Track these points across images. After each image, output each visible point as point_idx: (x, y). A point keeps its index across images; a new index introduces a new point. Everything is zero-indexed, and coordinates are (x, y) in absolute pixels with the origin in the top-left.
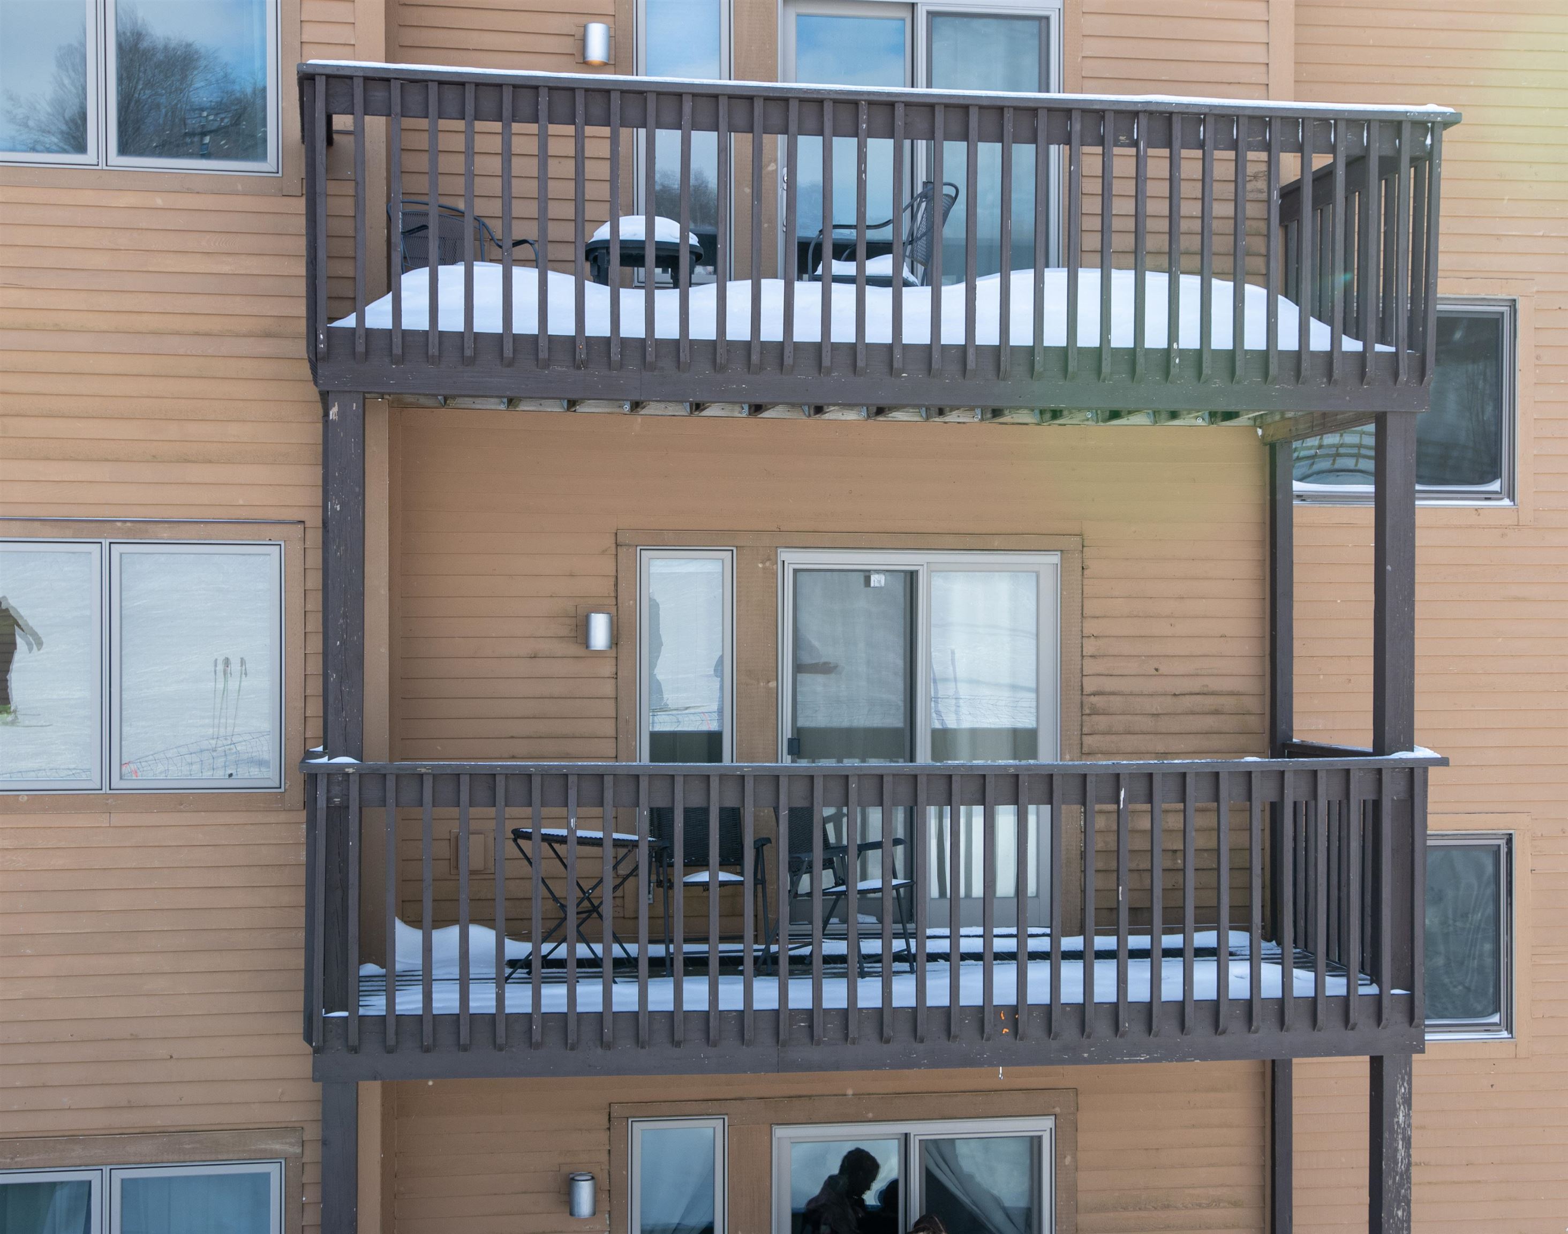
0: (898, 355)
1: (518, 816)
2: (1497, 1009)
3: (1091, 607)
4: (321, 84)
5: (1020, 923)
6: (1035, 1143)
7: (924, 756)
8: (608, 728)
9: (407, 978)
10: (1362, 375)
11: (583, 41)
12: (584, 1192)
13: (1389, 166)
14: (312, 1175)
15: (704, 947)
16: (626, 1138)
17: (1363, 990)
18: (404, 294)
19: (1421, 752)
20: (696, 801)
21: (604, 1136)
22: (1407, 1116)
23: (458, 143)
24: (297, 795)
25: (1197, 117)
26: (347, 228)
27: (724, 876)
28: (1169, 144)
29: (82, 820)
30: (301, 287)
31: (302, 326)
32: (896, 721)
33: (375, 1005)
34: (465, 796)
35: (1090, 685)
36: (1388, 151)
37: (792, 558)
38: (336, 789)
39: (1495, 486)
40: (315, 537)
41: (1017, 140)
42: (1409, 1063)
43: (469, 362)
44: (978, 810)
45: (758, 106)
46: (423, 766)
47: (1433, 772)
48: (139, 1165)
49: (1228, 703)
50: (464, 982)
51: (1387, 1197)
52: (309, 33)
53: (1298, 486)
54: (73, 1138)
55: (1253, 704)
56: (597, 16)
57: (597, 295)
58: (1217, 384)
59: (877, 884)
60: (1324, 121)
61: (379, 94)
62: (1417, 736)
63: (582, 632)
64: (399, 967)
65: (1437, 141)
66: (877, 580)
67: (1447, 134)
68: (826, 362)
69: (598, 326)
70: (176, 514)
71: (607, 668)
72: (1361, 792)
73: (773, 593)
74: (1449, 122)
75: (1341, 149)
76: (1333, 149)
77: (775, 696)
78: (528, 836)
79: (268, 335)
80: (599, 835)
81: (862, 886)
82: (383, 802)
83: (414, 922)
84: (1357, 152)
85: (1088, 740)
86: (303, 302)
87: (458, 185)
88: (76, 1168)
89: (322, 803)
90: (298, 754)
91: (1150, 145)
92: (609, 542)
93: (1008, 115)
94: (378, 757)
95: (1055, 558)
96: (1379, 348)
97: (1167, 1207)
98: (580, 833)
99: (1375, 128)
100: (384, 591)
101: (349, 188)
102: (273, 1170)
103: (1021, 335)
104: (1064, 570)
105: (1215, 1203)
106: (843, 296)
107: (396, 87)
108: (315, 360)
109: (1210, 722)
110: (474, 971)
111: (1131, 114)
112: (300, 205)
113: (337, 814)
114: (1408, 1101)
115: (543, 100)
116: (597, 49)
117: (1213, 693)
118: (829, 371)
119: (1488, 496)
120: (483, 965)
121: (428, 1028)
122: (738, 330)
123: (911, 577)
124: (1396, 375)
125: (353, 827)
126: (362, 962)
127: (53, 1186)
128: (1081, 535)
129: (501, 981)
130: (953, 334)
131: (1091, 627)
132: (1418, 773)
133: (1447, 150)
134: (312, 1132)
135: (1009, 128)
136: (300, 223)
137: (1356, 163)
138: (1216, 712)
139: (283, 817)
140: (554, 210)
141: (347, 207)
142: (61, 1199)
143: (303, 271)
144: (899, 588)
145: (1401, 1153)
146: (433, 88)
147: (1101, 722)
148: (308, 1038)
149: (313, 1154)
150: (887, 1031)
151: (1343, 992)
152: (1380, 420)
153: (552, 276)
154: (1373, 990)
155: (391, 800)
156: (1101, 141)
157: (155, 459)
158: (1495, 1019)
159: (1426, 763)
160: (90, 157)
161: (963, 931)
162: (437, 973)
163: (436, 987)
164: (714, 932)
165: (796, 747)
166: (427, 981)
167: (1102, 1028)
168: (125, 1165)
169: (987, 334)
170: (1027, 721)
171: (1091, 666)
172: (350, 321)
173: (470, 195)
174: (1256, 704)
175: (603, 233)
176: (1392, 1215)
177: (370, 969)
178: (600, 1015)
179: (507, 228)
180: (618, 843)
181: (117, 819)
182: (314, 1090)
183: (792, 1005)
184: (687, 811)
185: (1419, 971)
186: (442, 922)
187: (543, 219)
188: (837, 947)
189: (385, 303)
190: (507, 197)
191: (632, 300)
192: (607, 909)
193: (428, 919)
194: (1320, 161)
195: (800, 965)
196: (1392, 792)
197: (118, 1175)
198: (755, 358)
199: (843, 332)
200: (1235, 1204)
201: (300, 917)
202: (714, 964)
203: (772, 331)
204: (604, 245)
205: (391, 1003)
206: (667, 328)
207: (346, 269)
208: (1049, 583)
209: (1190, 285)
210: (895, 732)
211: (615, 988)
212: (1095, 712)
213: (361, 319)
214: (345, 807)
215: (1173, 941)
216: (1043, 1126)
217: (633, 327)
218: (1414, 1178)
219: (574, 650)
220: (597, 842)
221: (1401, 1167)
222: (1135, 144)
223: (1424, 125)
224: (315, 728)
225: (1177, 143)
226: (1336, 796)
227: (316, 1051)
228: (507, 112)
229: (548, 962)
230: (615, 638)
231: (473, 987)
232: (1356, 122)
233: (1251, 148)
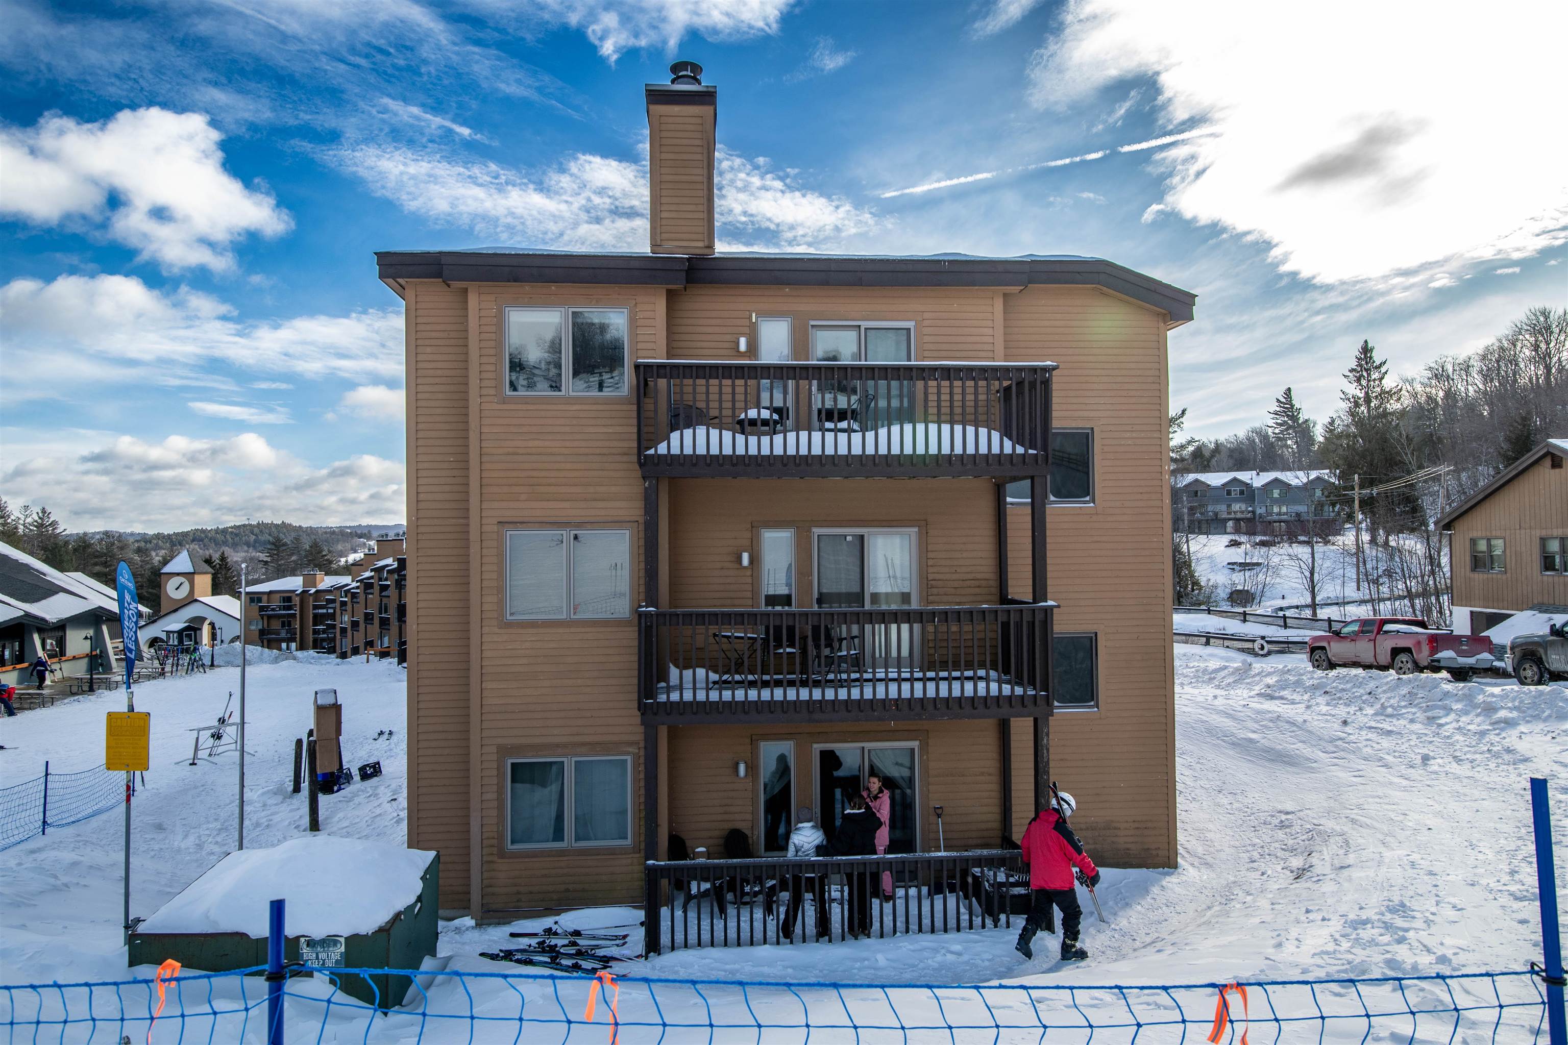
0: (850, 459)
1: (713, 629)
2: (1093, 700)
3: (930, 548)
4: (642, 369)
5: (899, 668)
6: (913, 750)
7: (868, 606)
8: (749, 595)
9: (674, 688)
10: (1024, 462)
11: (738, 343)
12: (742, 768)
13: (1033, 385)
14: (642, 760)
15: (781, 677)
16: (757, 748)
17: (1029, 693)
18: (671, 440)
19: (1050, 603)
20: (778, 623)
21: (750, 747)
22: (1048, 740)
23: (690, 389)
24: (636, 621)
25: (959, 369)
26: (652, 415)
27: (788, 650)
28: (949, 379)
29: (561, 630)
30: (635, 436)
31: (636, 451)
32: (856, 589)
33: (663, 698)
34: (694, 622)
35: (931, 577)
36: (1032, 379)
37: (817, 531)
38: (648, 620)
39: (1088, 498)
40: (642, 527)
41: (892, 379)
42: (1048, 720)
43: (695, 465)
44: (883, 626)
45: (798, 370)
46: (679, 610)
47: (1055, 610)
48: (581, 756)
49: (984, 583)
50: (694, 689)
51: (1041, 771)
52: (640, 346)
53: (1009, 499)
54: (557, 746)
55: (992, 583)
56: (743, 335)
57: (740, 438)
58: (969, 466)
59: (844, 653)
60: (1007, 369)
61: (662, 371)
62: (1049, 596)
63: (739, 559)
64: (671, 684)
65: (1050, 375)
66: (849, 538)
67: (1054, 373)
68: (824, 462)
69: (740, 451)
70: (592, 519)
71: (749, 573)
72: (1027, 617)
73: (810, 543)
74: (1054, 368)
75: (1014, 379)
76: (1011, 379)
77: (811, 583)
78: (717, 636)
79: (625, 454)
80: (742, 635)
81: (839, 654)
82: (665, 625)
83: (677, 666)
84: (1020, 380)
85: (930, 598)
86: (636, 442)
87: (690, 397)
88: (559, 756)
89: (643, 625)
90: (636, 606)
91: (942, 379)
92: (749, 526)
93: (889, 371)
94: (665, 607)
95: (916, 529)
96: (1030, 451)
97: (963, 775)
98: (736, 634)
99: (1027, 371)
100: (667, 546)
101: (652, 401)
102: (629, 758)
103: (895, 450)
104: (920, 532)
105: (982, 774)
106: (830, 436)
107: (668, 369)
108: (641, 465)
109: (977, 590)
110: (697, 685)
111: (934, 369)
112: (635, 407)
113: (649, 628)
114: (1048, 735)
115: (720, 371)
116: (743, 347)
117: (978, 580)
118: (824, 465)
119: (1085, 502)
120: (701, 684)
121: (681, 706)
122: (791, 451)
123: (862, 537)
124: (1037, 463)
125: (654, 633)
126: (658, 682)
127: (551, 763)
128: (926, 520)
129: (708, 689)
130: (870, 450)
131: (930, 555)
132: (1049, 611)
133: (1054, 379)
134: (642, 745)
135: (889, 376)
136: (635, 414)
137: (1020, 384)
138: (979, 587)
139: (630, 629)
140: (724, 405)
141: (652, 407)
142: (554, 768)
143: (636, 431)
144: (858, 543)
145: (1045, 755)
146: (681, 369)
147: (935, 591)
148: (639, 710)
149: (642, 753)
150: (850, 708)
151: (1022, 693)
152: (1032, 478)
153: (724, 432)
154: (1033, 693)
155: (668, 623)
156: (924, 379)
157: (585, 500)
158: (1092, 703)
159: (1052, 607)
160: (563, 393)
161: (877, 670)
162: (685, 686)
163: (684, 691)
164: (785, 671)
165: (820, 601)
166: (681, 688)
167: (931, 707)
168: (576, 755)
169: (883, 450)
170: (907, 590)
171: (931, 570)
172: (652, 451)
173: (695, 400)
174: (994, 583)
175: (743, 416)
176: (1042, 778)
177: (663, 684)
178: (743, 702)
179: (708, 412)
180: (750, 638)
181: (572, 630)
182: (641, 729)
183: (814, 698)
184: (775, 627)
185: (1050, 685)
186: (686, 668)
187: (721, 409)
188: (831, 676)
189: (665, 444)
190: (708, 401)
191: (753, 440)
192: (746, 663)
193: (681, 666)
194: (1006, 383)
195: (817, 684)
196: (1039, 617)
197: (574, 759)
198: (797, 461)
199: (830, 451)
200: (990, 775)
201: (636, 666)
202: (785, 683)
203: (804, 451)
204: (743, 420)
205: (668, 697)
206: (765, 451)
207: (651, 429)
208: (914, 538)
209: (958, 428)
210: (858, 593)
211: (749, 692)
212: (932, 587)
213: (656, 450)
214: (651, 626)
215: (956, 674)
216: (915, 744)
217: (753, 451)
218: (1051, 765)
219: (737, 566)
220: (742, 638)
221: (1046, 760)
222: (937, 379)
223: (1045, 369)
224: (642, 596)
225: (952, 379)
226: (1018, 619)
227: (642, 714)
228: (707, 376)
229: (725, 682)
230: (751, 561)
231: (697, 691)
232: (1020, 369)
233: (980, 379)
